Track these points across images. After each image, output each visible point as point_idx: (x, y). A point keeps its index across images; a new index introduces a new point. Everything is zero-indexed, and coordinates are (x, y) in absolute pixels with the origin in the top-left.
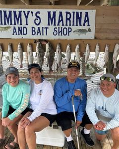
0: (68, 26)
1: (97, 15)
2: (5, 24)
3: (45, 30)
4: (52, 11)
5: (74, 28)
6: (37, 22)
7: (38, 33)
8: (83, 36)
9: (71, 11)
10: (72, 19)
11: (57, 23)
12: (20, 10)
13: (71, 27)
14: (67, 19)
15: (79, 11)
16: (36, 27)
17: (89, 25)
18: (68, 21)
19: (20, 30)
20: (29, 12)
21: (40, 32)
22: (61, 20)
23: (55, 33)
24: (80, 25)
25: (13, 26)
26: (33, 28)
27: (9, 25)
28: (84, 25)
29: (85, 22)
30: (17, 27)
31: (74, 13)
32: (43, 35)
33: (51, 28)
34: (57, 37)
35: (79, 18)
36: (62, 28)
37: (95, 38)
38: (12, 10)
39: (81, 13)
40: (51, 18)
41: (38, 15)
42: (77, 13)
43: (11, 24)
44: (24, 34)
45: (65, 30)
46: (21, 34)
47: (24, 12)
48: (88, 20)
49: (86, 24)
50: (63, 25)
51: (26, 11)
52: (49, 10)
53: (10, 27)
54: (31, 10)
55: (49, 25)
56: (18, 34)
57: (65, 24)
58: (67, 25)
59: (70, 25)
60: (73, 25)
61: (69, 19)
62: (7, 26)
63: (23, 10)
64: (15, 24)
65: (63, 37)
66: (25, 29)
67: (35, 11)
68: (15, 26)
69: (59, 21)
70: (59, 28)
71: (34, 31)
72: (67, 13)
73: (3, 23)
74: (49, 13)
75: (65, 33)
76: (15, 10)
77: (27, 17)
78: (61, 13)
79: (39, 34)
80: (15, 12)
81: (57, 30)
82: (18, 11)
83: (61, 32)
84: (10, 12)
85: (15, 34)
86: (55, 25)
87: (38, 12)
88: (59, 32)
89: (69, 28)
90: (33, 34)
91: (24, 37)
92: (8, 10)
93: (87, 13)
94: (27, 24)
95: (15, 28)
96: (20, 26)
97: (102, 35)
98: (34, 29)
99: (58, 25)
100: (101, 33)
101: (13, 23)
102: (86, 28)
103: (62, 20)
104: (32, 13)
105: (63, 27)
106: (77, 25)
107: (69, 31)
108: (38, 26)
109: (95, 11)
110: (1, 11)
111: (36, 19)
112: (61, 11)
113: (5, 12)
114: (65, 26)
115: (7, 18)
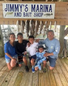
2: (11, 11)
3: (30, 14)
5: (44, 13)
6: (26, 10)
7: (27, 15)
8: (49, 17)
10: (43, 9)
13: (43, 12)
16: (26, 13)
17: (51, 12)
18: (41, 10)
19: (18, 14)
20: (22, 5)
23: (35, 16)
24: (47, 12)
25: (14, 12)
26: (24, 13)
27: (13, 12)
28: (49, 12)
31: (44, 5)
32: (29, 16)
33: (33, 13)
34: (36, 18)
35: (47, 8)
37: (55, 18)
39: (48, 5)
40: (33, 8)
41: (27, 6)
42: (46, 5)
43: (14, 11)
44: (20, 16)
45: (40, 14)
46: (18, 16)
48: (51, 9)
49: (50, 11)
50: (39, 11)
51: (21, 4)
53: (13, 13)
54: (23, 4)
55: (32, 11)
58: (41, 11)
59: (42, 11)
60: (44, 11)
62: (11, 12)
63: (19, 4)
64: (15, 11)
65: (39, 18)
66: (20, 14)
67: (25, 4)
71: (25, 15)
72: (41, 5)
73: (10, 10)
74: (32, 5)
75: (40, 16)
77: (21, 7)
78: (38, 5)
80: (15, 5)
81: (36, 14)
82: (17, 4)
83: (38, 15)
85: (15, 16)
86: (35, 11)
87: (27, 5)
88: (37, 15)
89: (42, 13)
90: (24, 16)
91: (20, 18)
92: (12, 4)
93: (51, 5)
94: (21, 11)
95: (15, 13)
96: (18, 12)
97: (58, 17)
98: (24, 14)
99: (37, 11)
100: (58, 15)
103: (38, 9)
104: (24, 5)
105: (39, 13)
106: (46, 12)
107: (42, 14)
108: (27, 12)
109: (55, 4)
110: (9, 5)
111: (25, 9)
112: (38, 4)
113: (11, 5)
114: (40, 12)
115: (12, 8)
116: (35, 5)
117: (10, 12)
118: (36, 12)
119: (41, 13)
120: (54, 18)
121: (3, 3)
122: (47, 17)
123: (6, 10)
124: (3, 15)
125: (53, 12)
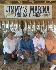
0: (40, 13)
1: (53, 8)
2: (11, 12)
3: (29, 14)
4: (32, 6)
6: (26, 11)
8: (46, 17)
9: (41, 6)
10: (41, 10)
12: (18, 6)
14: (39, 10)
15: (45, 6)
16: (25, 13)
17: (49, 12)
18: (40, 11)
21: (27, 15)
23: (33, 16)
24: (45, 12)
28: (47, 12)
29: (47, 11)
30: (16, 13)
31: (42, 7)
32: (28, 17)
34: (34, 18)
35: (45, 9)
37: (52, 18)
38: (15, 6)
39: (45, 7)
40: (32, 9)
41: (26, 8)
43: (14, 12)
44: (19, 17)
45: (38, 14)
47: (20, 7)
48: (49, 10)
49: (48, 12)
50: (37, 12)
52: (31, 6)
54: (23, 6)
55: (31, 12)
58: (39, 12)
59: (40, 12)
60: (42, 12)
61: (40, 10)
63: (19, 6)
64: (16, 12)
65: (37, 18)
66: (20, 14)
68: (15, 13)
70: (35, 14)
71: (24, 15)
72: (39, 7)
74: (31, 7)
75: (38, 16)
76: (16, 6)
77: (21, 9)
78: (36, 7)
79: (26, 16)
80: (16, 7)
82: (17, 6)
84: (14, 7)
85: (15, 16)
86: (33, 12)
87: (26, 7)
88: (35, 16)
89: (40, 14)
90: (23, 17)
93: (48, 7)
94: (21, 12)
95: (15, 14)
96: (18, 13)
99: (35, 12)
100: (55, 16)
103: (37, 10)
104: (23, 7)
105: (37, 13)
106: (43, 12)
110: (9, 7)
113: (11, 7)
114: (38, 13)
116: (33, 7)
117: (11, 13)
118: (35, 13)
120: (51, 18)
121: (4, 6)
122: (44, 17)
123: (7, 11)
124: (4, 15)
125: (51, 13)
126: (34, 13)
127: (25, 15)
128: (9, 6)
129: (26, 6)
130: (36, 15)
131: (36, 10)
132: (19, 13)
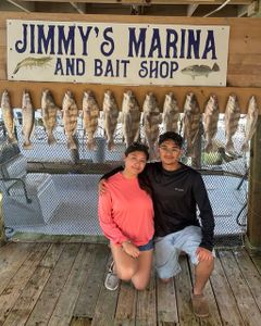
0: (172, 59)
1: (232, 37)
2: (40, 52)
3: (122, 65)
4: (138, 27)
5: (183, 63)
6: (107, 49)
7: (107, 71)
8: (202, 80)
9: (178, 28)
10: (178, 45)
11: (147, 53)
12: (72, 24)
13: (178, 60)
14: (169, 44)
15: (195, 28)
16: (105, 60)
17: (214, 57)
19: (70, 65)
20: (89, 28)
21: (111, 70)
22: (156, 46)
23: (143, 73)
24: (197, 57)
25: (56, 56)
26: (96, 61)
27: (48, 55)
28: (205, 57)
29: (207, 50)
30: (64, 58)
31: (183, 31)
32: (117, 75)
33: (136, 61)
34: (147, 81)
35: (194, 43)
36: (157, 62)
37: (228, 85)
38: (56, 24)
39: (199, 32)
40: (136, 42)
41: (108, 34)
42: (191, 32)
43: (52, 52)
44: (78, 74)
45: (164, 66)
46: (73, 74)
47: (81, 28)
48: (213, 48)
49: (210, 54)
50: (160, 56)
51: (85, 26)
52: (132, 26)
53: (49, 59)
54: (94, 25)
55: (131, 55)
56: (65, 72)
57: (164, 53)
58: (168, 56)
59: (175, 56)
60: (182, 56)
61: (174, 45)
62: (44, 55)
63: (77, 24)
64: (60, 52)
65: (160, 82)
66: (81, 63)
67: (102, 27)
68: (60, 56)
69: (153, 49)
70: (151, 62)
71: (100, 68)
72: (169, 32)
73: (36, 50)
74: (132, 31)
75: (164, 74)
76: (61, 24)
77: (85, 39)
78: (156, 32)
79: (109, 74)
80: (61, 29)
81: (148, 66)
82: (67, 25)
83: (155, 71)
84: (52, 29)
85: (59, 72)
86: (143, 55)
87: (110, 30)
88: (151, 71)
89: (172, 63)
90: (96, 74)
91: (78, 79)
92: (46, 25)
93: (211, 33)
94: (85, 54)
95: (59, 60)
96: (71, 57)
97: (242, 79)
98: (99, 64)
99: (151, 55)
100: (240, 73)
101: (56, 50)
102: (209, 62)
104: (97, 30)
105: (161, 60)
107: (173, 68)
108: (109, 58)
109: (227, 28)
110: (32, 27)
111: (104, 43)
112: (156, 27)
113: (41, 27)
114: (164, 59)
115: (46, 40)
116: (143, 31)
117: (36, 56)
118: (148, 60)
119: (168, 60)
120: (224, 84)
121: (8, 21)
123: (21, 46)
124: (5, 66)
125: (222, 60)
126: (144, 59)
127: (104, 68)
128: (29, 23)
129: (109, 25)
130: (156, 69)
131: (156, 44)
132: (75, 57)
